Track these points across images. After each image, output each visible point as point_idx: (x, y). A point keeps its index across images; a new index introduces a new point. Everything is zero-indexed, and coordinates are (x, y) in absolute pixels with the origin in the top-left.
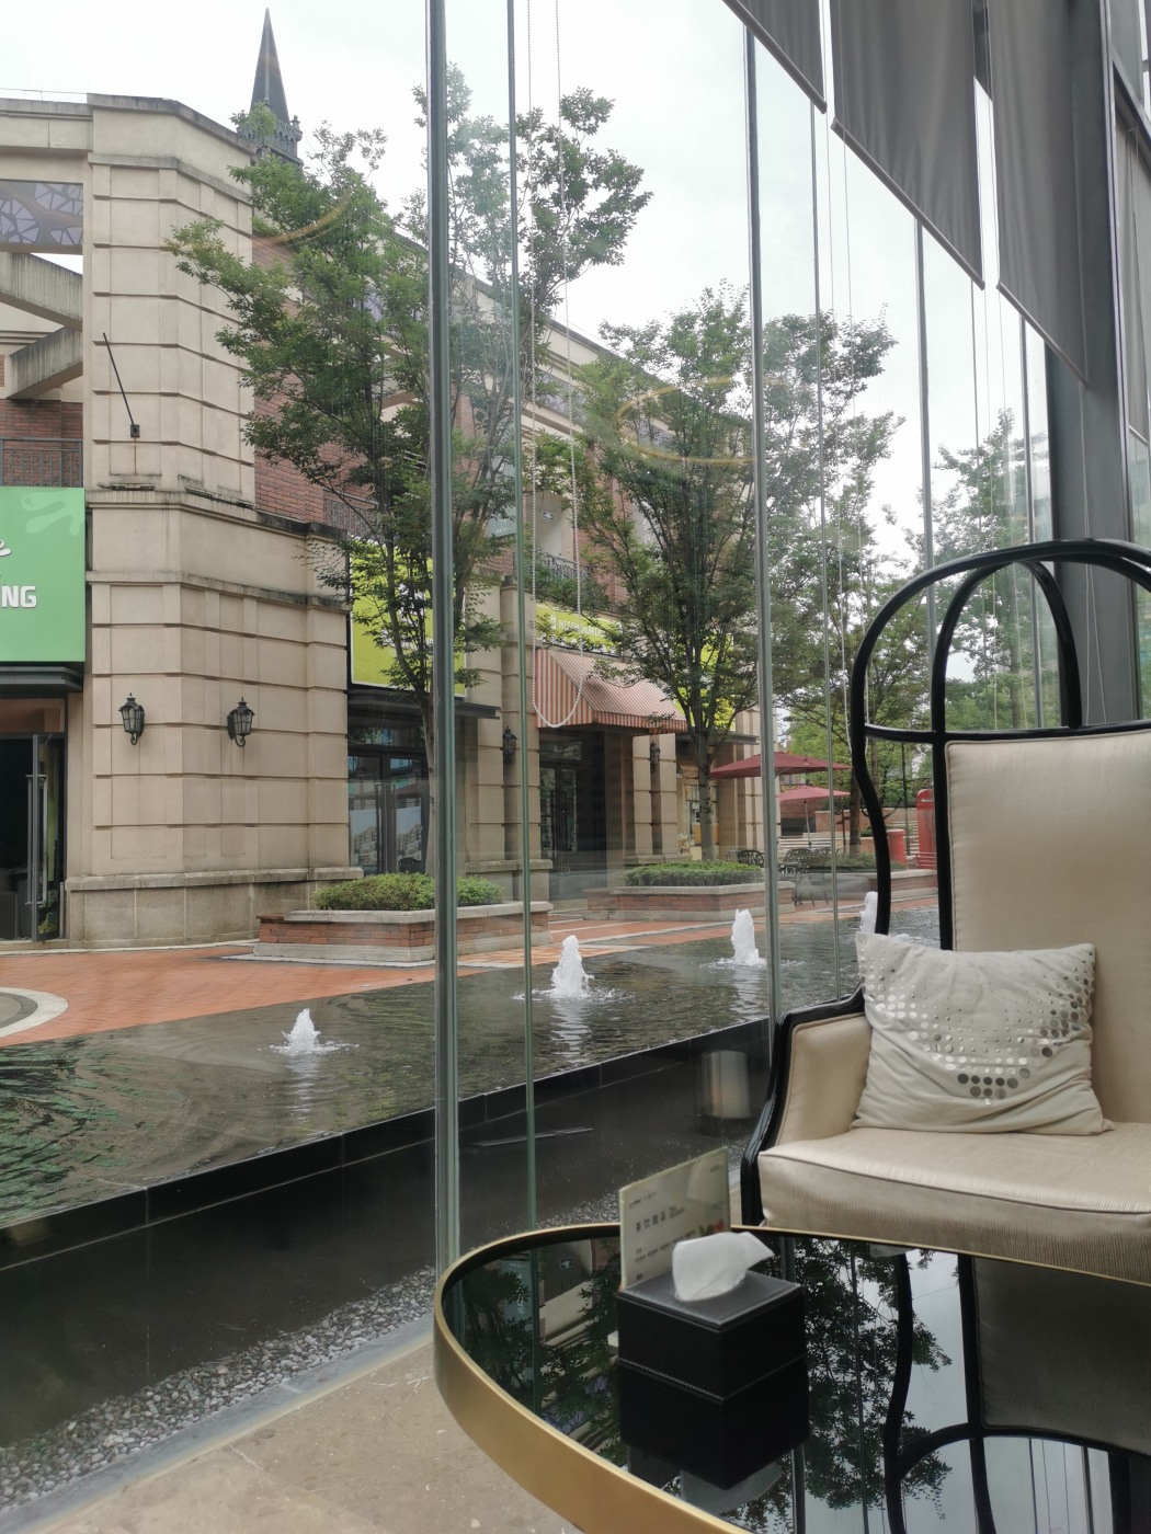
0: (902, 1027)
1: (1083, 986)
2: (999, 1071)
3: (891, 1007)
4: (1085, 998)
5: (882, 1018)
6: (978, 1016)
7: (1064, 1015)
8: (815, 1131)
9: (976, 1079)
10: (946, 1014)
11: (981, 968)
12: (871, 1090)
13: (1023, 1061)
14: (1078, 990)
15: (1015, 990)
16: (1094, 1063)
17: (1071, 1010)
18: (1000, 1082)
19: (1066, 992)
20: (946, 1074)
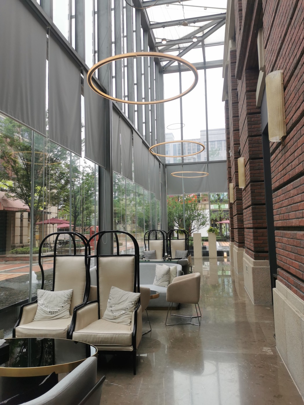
0: (42, 305)
1: (70, 296)
2: (55, 310)
3: (41, 302)
4: (70, 297)
5: (40, 304)
6: (54, 302)
7: (66, 301)
8: (25, 323)
9: (52, 312)
10: (49, 302)
11: (56, 294)
12: (36, 315)
13: (59, 308)
14: (69, 297)
15: (60, 297)
16: (70, 307)
17: (67, 300)
18: (55, 312)
19: (67, 297)
20: (47, 312)
